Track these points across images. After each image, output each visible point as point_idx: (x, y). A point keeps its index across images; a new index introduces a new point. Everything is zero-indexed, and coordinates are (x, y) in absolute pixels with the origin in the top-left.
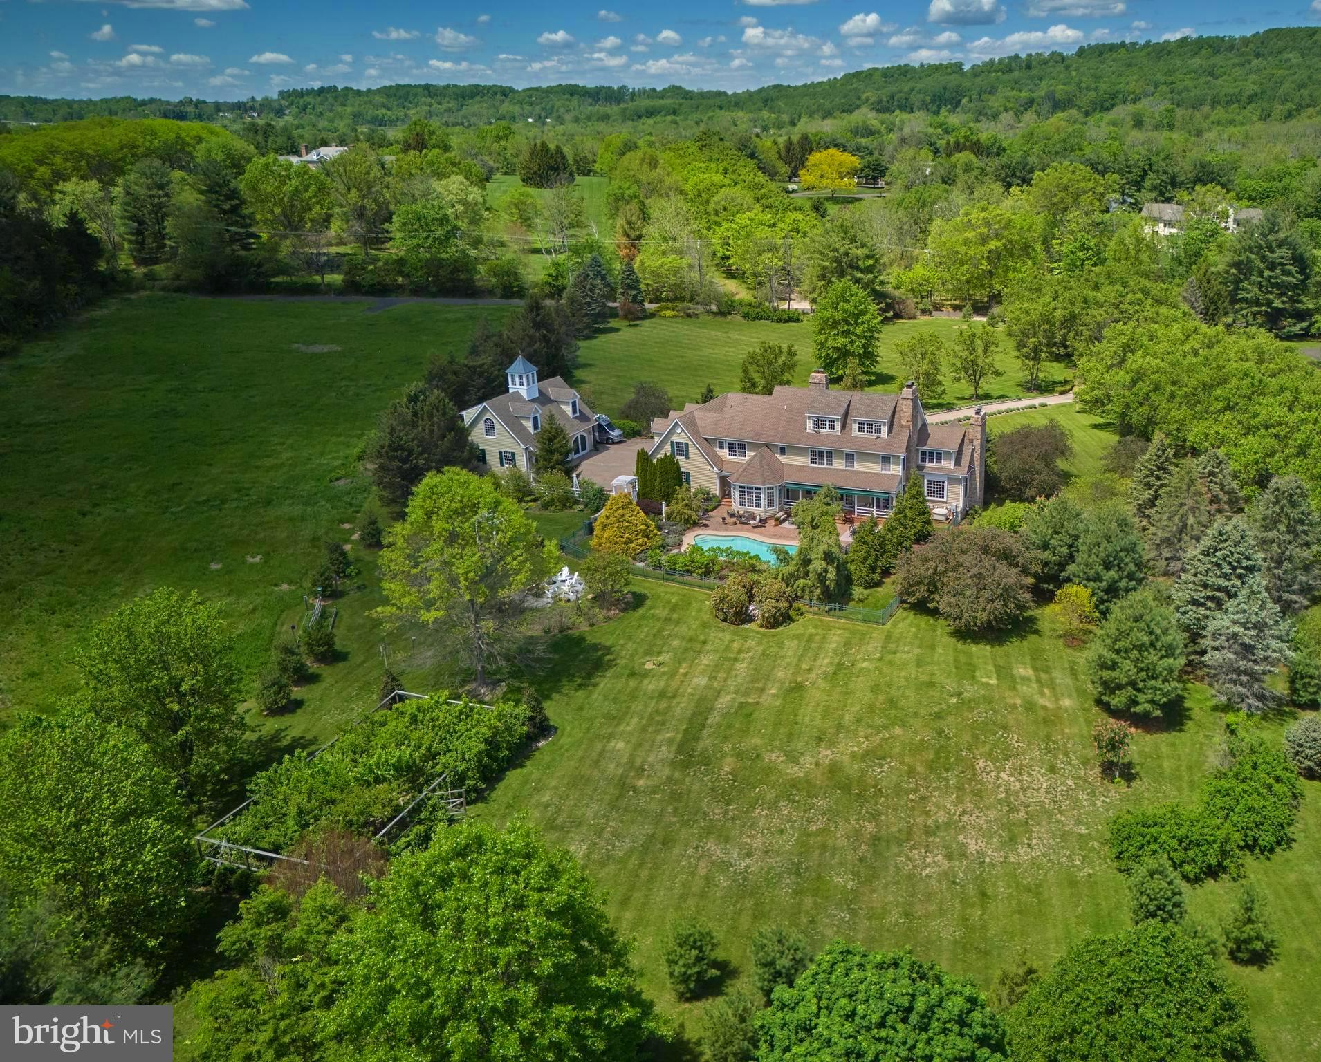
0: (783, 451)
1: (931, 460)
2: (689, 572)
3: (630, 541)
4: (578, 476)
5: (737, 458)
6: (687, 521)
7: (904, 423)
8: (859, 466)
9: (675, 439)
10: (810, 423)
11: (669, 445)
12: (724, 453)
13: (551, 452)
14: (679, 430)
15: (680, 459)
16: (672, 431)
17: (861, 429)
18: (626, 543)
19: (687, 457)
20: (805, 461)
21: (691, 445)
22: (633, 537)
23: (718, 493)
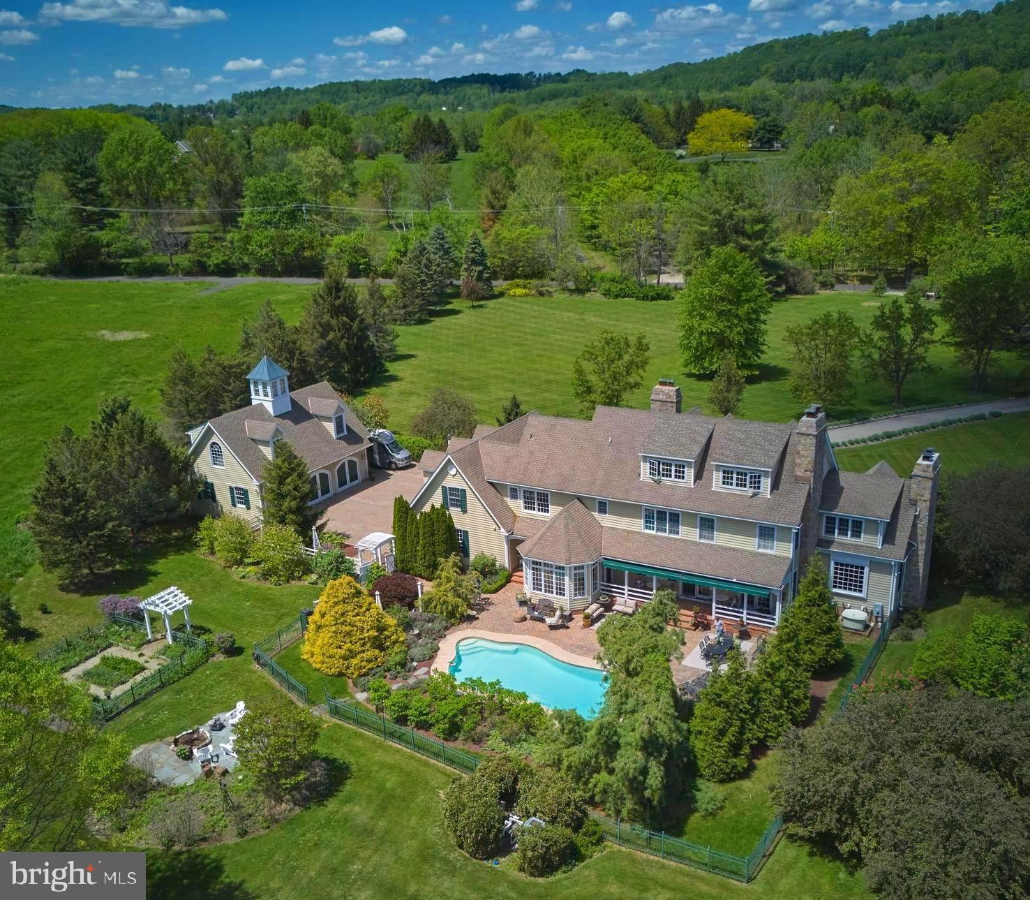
0: (602, 507)
1: (843, 532)
2: (424, 726)
3: (352, 654)
4: (320, 529)
5: (536, 514)
6: (451, 615)
7: (799, 473)
8: (721, 539)
9: (449, 482)
10: (645, 468)
11: (439, 490)
12: (517, 506)
13: (282, 496)
14: (453, 472)
15: (454, 512)
16: (443, 473)
17: (727, 481)
18: (345, 658)
19: (464, 511)
20: (637, 525)
21: (469, 493)
22: (357, 647)
23: (507, 565)
